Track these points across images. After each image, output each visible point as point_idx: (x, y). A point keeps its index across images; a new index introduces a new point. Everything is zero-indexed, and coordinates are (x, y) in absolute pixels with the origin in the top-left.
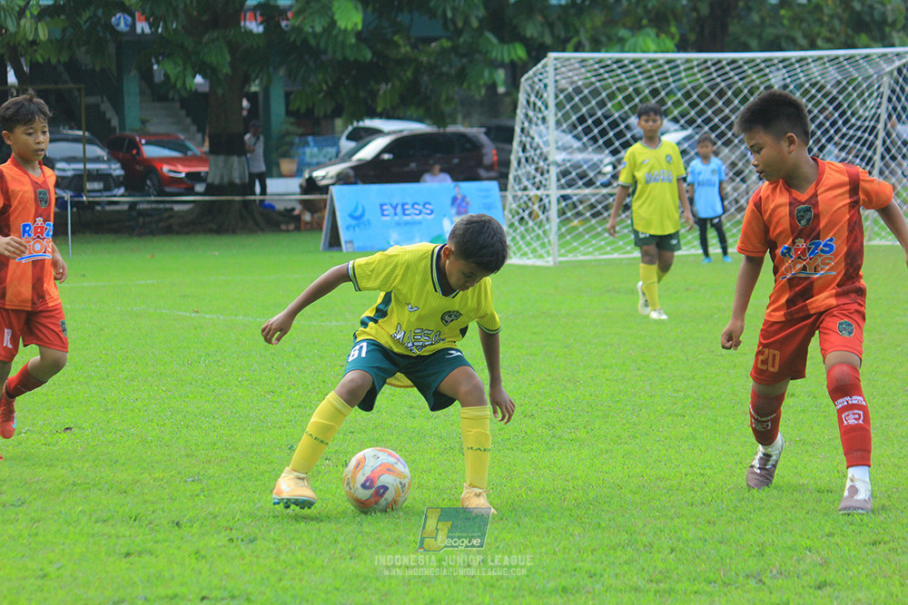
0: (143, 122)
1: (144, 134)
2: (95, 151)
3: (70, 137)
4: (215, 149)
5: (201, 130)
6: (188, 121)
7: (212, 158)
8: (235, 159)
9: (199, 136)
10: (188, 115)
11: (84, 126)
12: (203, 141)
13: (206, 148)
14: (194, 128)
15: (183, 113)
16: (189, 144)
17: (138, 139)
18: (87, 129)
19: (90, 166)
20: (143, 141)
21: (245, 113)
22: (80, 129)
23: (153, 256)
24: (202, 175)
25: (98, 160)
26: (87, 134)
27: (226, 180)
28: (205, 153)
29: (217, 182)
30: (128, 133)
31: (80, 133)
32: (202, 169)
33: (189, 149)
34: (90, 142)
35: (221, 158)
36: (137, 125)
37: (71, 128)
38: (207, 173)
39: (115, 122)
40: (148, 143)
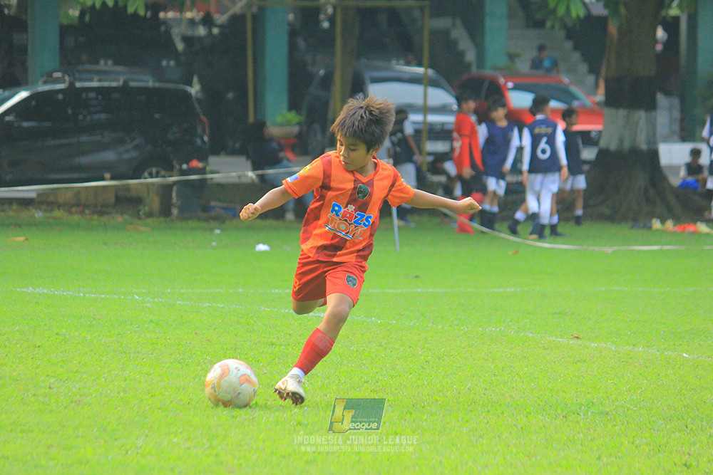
0: (512, 57)
1: (511, 73)
2: (441, 96)
3: (406, 76)
4: (614, 99)
5: (594, 70)
6: (576, 56)
7: (608, 112)
8: (641, 115)
9: (591, 79)
10: (576, 48)
11: (426, 60)
12: (597, 85)
13: (600, 97)
14: (583, 67)
15: (569, 45)
16: (575, 90)
17: (502, 81)
18: (431, 66)
19: (433, 118)
20: (510, 85)
21: (659, 47)
22: (420, 65)
23: (517, 252)
24: (593, 135)
25: (443, 109)
26: (430, 72)
27: (627, 145)
28: (598, 104)
29: (613, 147)
30: (488, 72)
31: (420, 70)
32: (593, 127)
33: (574, 97)
34: (434, 84)
35: (622, 113)
36: (502, 61)
37: (408, 63)
38: (600, 132)
39: (470, 56)
40: (516, 88)
